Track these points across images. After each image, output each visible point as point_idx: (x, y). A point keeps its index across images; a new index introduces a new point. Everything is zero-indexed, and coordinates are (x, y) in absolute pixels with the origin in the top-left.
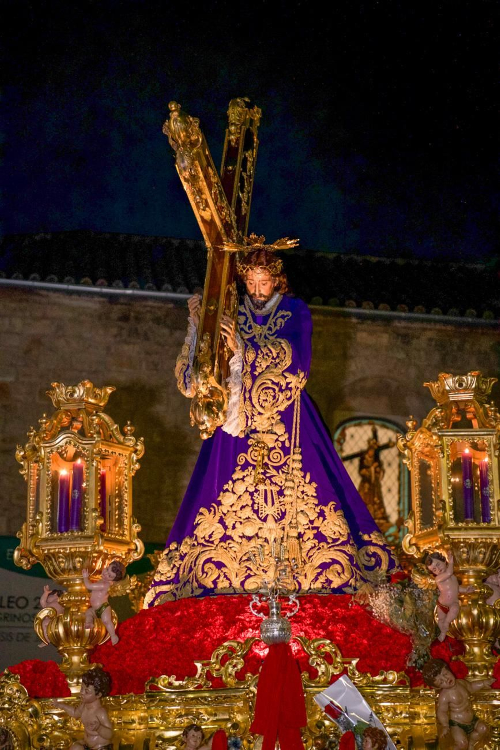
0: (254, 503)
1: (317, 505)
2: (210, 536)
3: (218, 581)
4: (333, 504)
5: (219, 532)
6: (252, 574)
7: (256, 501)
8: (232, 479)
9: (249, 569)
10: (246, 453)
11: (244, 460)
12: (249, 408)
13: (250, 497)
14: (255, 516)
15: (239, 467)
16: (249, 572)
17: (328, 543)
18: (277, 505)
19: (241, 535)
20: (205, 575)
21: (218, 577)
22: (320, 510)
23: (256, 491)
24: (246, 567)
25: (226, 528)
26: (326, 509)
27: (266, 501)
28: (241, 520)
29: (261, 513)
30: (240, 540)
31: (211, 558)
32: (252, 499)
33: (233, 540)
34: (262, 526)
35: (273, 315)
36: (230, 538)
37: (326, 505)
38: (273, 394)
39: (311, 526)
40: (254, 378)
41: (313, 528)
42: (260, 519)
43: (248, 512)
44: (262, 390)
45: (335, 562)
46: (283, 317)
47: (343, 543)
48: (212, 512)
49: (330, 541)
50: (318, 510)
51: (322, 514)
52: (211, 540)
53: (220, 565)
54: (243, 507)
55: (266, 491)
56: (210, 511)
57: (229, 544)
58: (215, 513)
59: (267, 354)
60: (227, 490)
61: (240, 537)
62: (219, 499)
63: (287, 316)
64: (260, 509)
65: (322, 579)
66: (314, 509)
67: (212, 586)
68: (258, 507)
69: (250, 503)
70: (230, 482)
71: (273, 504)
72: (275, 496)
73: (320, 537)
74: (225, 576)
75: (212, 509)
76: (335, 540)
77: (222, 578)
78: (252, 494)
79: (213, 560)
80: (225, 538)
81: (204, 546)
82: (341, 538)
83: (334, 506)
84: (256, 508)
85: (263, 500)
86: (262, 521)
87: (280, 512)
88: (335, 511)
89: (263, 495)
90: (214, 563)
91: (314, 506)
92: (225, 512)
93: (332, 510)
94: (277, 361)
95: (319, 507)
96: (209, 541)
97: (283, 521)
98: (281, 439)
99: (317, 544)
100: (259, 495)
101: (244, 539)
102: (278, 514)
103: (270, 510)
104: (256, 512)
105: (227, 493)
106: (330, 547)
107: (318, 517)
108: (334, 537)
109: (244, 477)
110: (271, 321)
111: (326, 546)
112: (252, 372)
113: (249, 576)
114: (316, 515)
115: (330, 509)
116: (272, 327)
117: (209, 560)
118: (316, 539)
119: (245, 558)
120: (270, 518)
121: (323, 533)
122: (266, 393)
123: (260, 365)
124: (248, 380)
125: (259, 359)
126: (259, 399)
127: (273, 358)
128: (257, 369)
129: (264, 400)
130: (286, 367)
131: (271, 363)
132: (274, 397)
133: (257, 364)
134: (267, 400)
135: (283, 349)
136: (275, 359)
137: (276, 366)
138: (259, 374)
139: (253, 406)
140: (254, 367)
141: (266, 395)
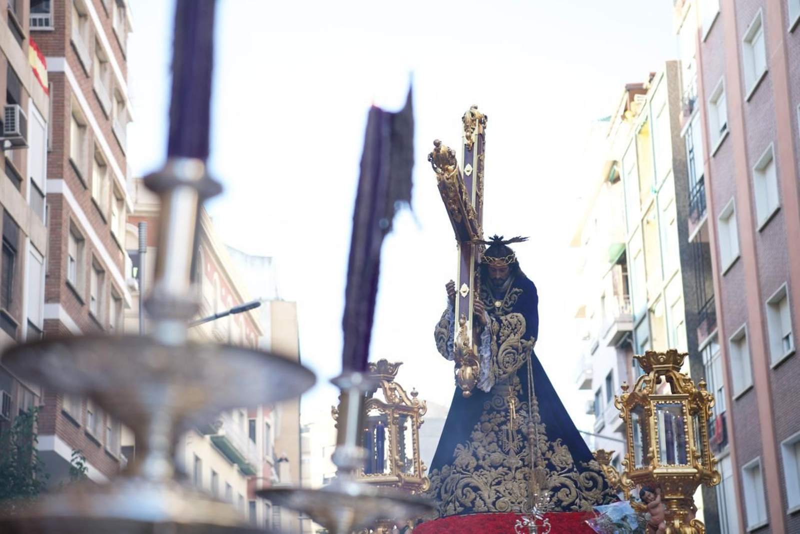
0: (498, 440)
1: (547, 441)
2: (467, 467)
3: (475, 501)
4: (560, 441)
5: (473, 463)
6: (501, 495)
7: (500, 439)
8: (480, 421)
9: (498, 491)
10: (491, 401)
11: (489, 406)
12: (497, 369)
13: (495, 435)
14: (500, 450)
15: (485, 412)
16: (498, 494)
17: (558, 472)
18: (516, 442)
19: (490, 465)
20: (464, 496)
21: (475, 499)
22: (550, 445)
23: (500, 430)
24: (495, 490)
25: (478, 459)
26: (554, 444)
27: (508, 439)
28: (489, 453)
29: (505, 448)
30: (489, 469)
31: (469, 484)
32: (497, 437)
33: (484, 469)
34: (505, 458)
35: (508, 291)
36: (481, 467)
37: (554, 441)
38: (513, 357)
39: (543, 457)
40: (499, 346)
41: (545, 460)
42: (504, 452)
43: (494, 446)
44: (505, 355)
45: (564, 485)
46: (516, 293)
47: (570, 471)
48: (467, 448)
49: (559, 469)
50: (548, 444)
51: (551, 448)
52: (467, 469)
53: (476, 489)
54: (490, 443)
55: (507, 430)
56: (465, 447)
57: (481, 472)
58: (469, 448)
59: (508, 327)
60: (477, 430)
61: (489, 466)
62: (472, 436)
63: (519, 293)
64: (504, 445)
65: (555, 499)
66: (545, 444)
67: (471, 505)
68: (502, 443)
69: (496, 440)
70: (479, 423)
71: (513, 440)
72: (515, 434)
73: (551, 467)
74: (481, 498)
75: (467, 445)
76: (563, 469)
77: (478, 499)
78: (496, 433)
79: (470, 485)
80: (478, 468)
81: (462, 474)
82: (567, 466)
83: (560, 442)
84: (500, 443)
85: (506, 438)
86: (506, 454)
87: (519, 447)
88: (562, 446)
89: (506, 434)
90: (471, 487)
91: (544, 442)
92: (477, 446)
93: (559, 445)
94: (516, 330)
95: (549, 442)
96: (466, 469)
97: (523, 454)
98: (517, 388)
99: (549, 472)
100: (502, 434)
101: (492, 468)
102: (518, 448)
103: (512, 446)
104: (500, 447)
105: (477, 432)
106: (559, 475)
107: (548, 451)
108: (562, 466)
109: (490, 419)
110: (507, 297)
111: (556, 472)
112: (497, 342)
113: (498, 498)
114: (547, 449)
115: (558, 444)
116: (508, 301)
117: (467, 485)
118: (548, 468)
119: (494, 483)
120: (512, 452)
121: (554, 463)
122: (508, 357)
123: (503, 336)
124: (495, 347)
125: (502, 331)
126: (503, 362)
127: (512, 329)
128: (501, 338)
129: (507, 363)
130: (522, 335)
131: (511, 333)
132: (514, 359)
133: (501, 334)
134: (508, 362)
135: (519, 321)
136: (514, 330)
137: (515, 335)
138: (503, 342)
139: (499, 368)
140: (498, 337)
141: (508, 358)
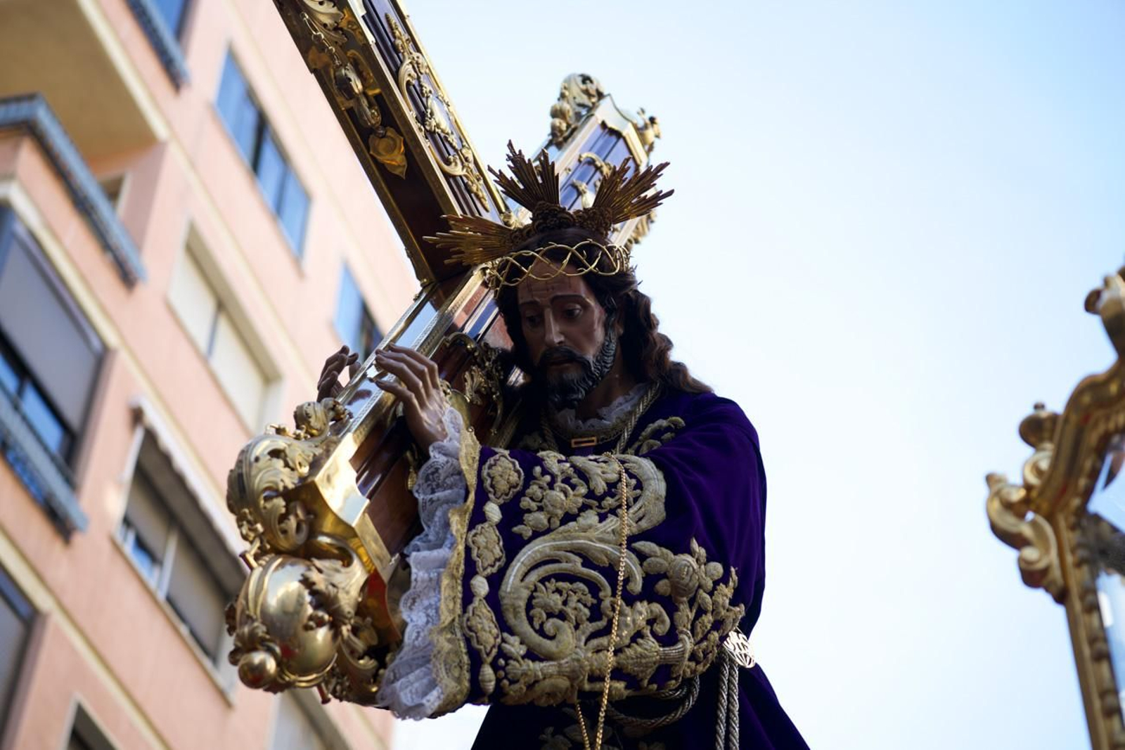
12: (488, 631)
38: (590, 599)
40: (513, 545)
44: (543, 580)
59: (567, 480)
112: (504, 527)
122: (559, 591)
123: (540, 509)
124: (489, 542)
125: (534, 489)
126: (529, 607)
127: (591, 494)
128: (528, 518)
129: (550, 615)
130: (645, 524)
131: (584, 508)
132: (596, 613)
133: (525, 502)
134: (562, 616)
135: (631, 476)
136: (600, 499)
137: (602, 518)
138: (537, 534)
139: (504, 626)
140: (513, 513)
141: (557, 599)
